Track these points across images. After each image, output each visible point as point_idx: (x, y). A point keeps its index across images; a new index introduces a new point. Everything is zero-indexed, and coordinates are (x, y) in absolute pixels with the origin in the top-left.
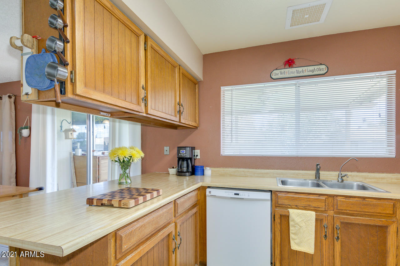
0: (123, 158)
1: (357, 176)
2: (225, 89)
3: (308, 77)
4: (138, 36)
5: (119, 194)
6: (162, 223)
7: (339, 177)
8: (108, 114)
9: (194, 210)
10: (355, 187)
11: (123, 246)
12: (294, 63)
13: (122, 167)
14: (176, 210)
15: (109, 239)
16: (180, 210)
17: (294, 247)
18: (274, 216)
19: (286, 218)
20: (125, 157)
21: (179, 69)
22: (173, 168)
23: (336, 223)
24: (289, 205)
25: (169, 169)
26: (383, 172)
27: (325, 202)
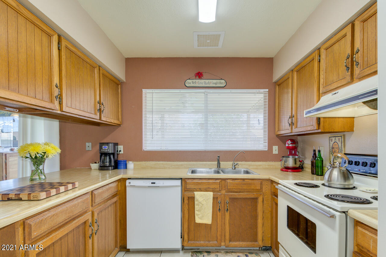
0: (36, 154)
1: (245, 164)
2: (147, 91)
3: (212, 88)
4: (50, 36)
5: (28, 188)
6: (77, 212)
7: (233, 165)
8: (15, 110)
9: (115, 199)
10: (242, 172)
11: (32, 233)
12: (202, 76)
13: (34, 163)
14: (93, 200)
15: (16, 227)
16: (98, 200)
17: (198, 220)
18: (184, 198)
19: (192, 199)
20: (38, 153)
21: (99, 69)
22: (96, 163)
23: (226, 199)
24: (195, 189)
25: (91, 164)
26: (260, 161)
27: (220, 185)
